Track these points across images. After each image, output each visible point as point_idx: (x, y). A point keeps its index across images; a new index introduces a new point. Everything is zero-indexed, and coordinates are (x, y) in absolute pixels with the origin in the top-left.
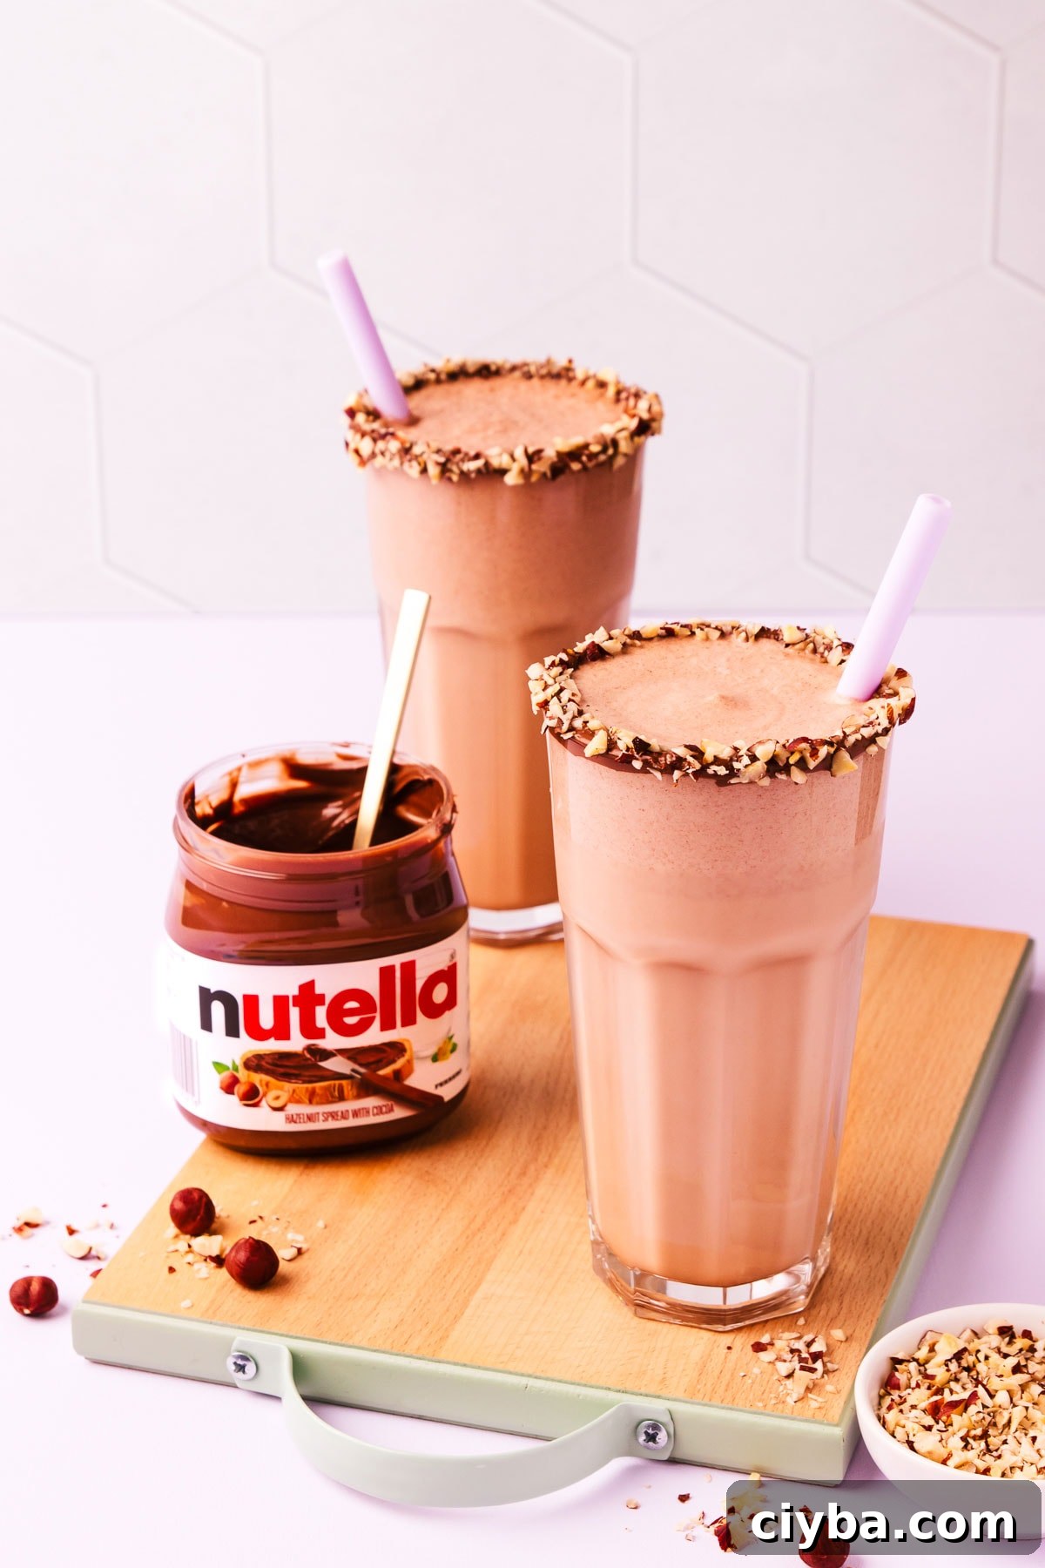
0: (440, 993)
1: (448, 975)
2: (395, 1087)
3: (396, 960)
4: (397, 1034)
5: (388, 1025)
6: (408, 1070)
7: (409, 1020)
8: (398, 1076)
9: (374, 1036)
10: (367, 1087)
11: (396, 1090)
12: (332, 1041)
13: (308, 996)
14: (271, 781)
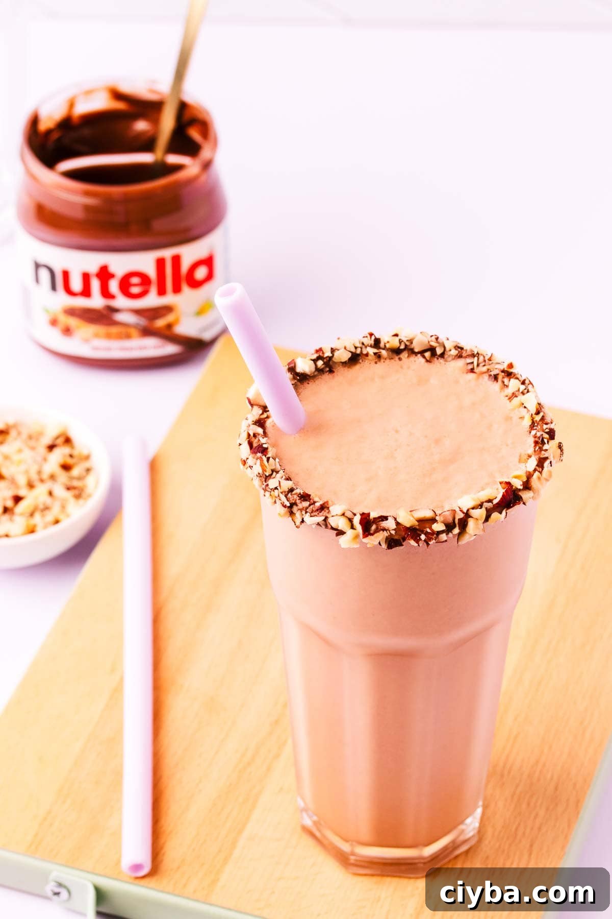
0: (201, 273)
1: (208, 262)
2: (167, 333)
3: (167, 254)
4: (169, 299)
5: (162, 292)
6: (177, 321)
7: (177, 289)
8: (169, 326)
9: (152, 300)
10: (147, 332)
11: (168, 335)
12: (121, 302)
13: (104, 274)
14: (100, 103)
